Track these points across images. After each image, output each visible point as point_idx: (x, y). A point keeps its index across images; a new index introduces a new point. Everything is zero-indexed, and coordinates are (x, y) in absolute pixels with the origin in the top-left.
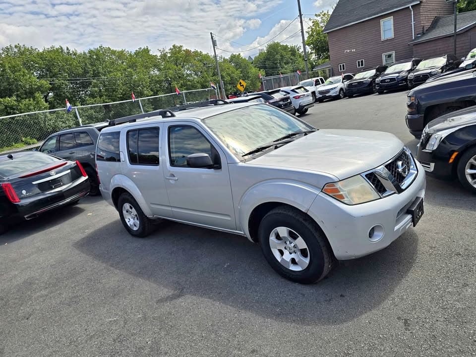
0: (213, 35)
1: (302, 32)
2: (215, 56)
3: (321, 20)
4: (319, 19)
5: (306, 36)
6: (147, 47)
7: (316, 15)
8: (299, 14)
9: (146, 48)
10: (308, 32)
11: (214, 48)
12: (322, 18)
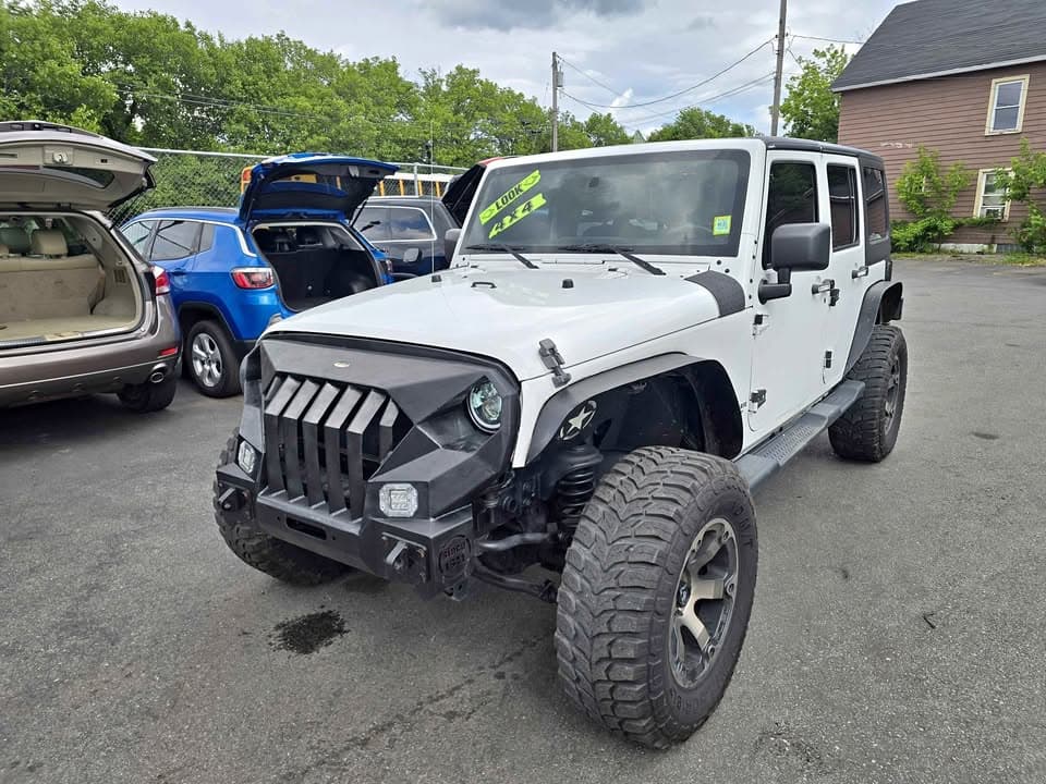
0: (557, 59)
1: (778, 80)
2: (554, 112)
3: (826, 65)
4: (822, 63)
5: (785, 93)
6: (394, 57)
7: (816, 53)
8: (777, 32)
9: (391, 60)
10: (789, 87)
11: (555, 90)
12: (829, 61)
